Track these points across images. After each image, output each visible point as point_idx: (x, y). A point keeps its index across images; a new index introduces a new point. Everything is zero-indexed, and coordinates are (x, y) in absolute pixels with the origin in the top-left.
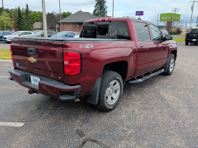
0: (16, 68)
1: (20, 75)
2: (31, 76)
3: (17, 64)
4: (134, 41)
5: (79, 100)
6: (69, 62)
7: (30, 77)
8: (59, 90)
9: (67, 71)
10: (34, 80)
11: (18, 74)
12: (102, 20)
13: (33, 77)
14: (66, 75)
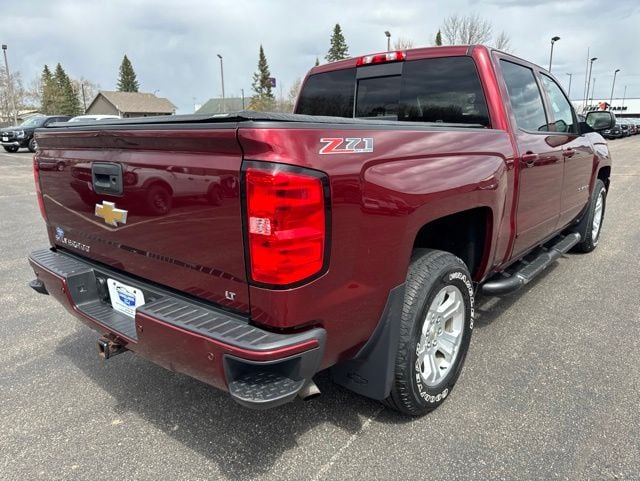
0: (56, 248)
1: (65, 275)
2: (110, 282)
3: (60, 232)
4: (508, 128)
5: (314, 389)
6: (274, 224)
7: (106, 285)
8: (227, 358)
9: (263, 262)
10: (122, 299)
11: (60, 272)
12: (374, 59)
13: (118, 284)
14: (256, 284)
